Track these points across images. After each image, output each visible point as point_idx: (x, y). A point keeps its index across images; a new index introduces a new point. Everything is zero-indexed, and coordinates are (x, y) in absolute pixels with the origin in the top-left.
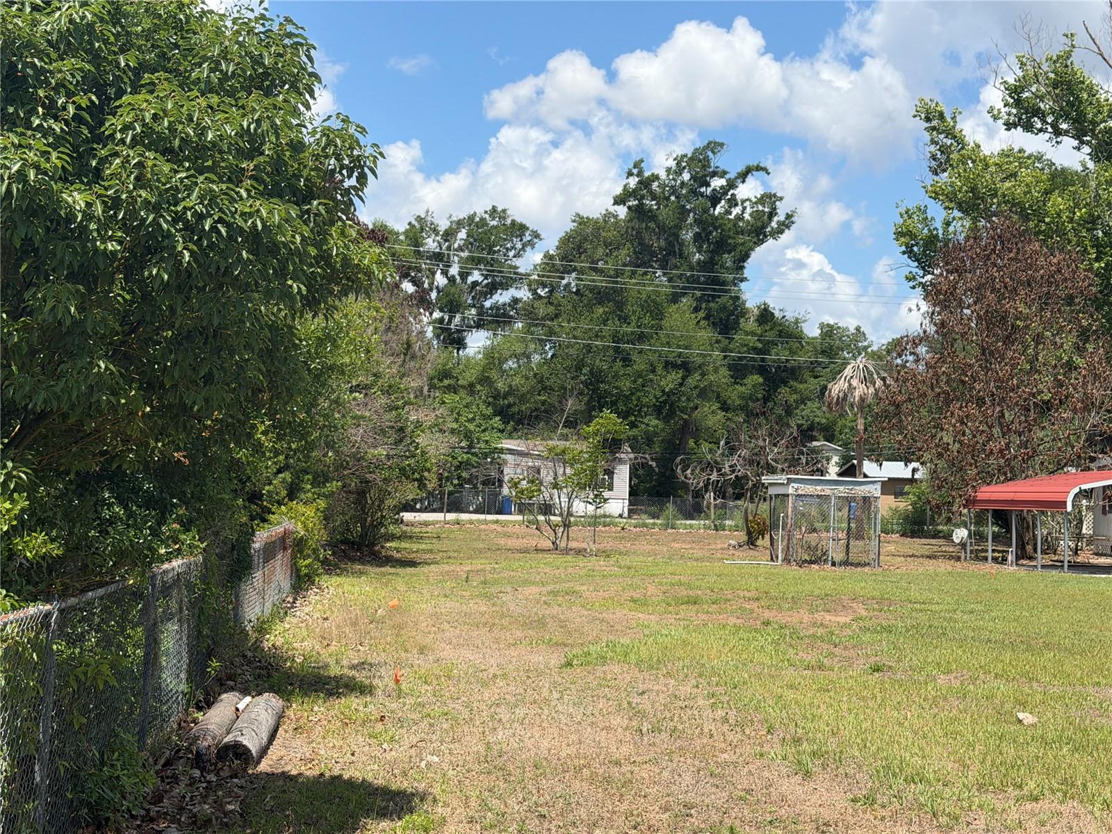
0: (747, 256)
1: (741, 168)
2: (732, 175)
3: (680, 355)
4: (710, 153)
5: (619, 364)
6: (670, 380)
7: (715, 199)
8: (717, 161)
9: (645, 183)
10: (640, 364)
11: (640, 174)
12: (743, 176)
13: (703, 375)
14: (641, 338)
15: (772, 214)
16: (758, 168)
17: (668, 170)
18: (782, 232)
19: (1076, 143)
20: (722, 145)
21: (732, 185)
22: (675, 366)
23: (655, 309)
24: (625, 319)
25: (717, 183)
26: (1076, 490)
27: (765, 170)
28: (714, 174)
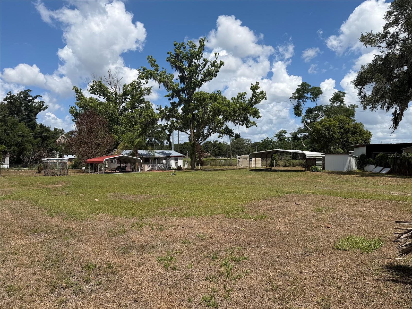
0: (37, 114)
1: (35, 95)
2: (33, 97)
3: (21, 134)
4: (28, 92)
5: (6, 135)
6: (19, 139)
7: (29, 101)
8: (30, 94)
9: (12, 97)
10: (11, 135)
11: (10, 94)
12: (36, 97)
13: (27, 138)
14: (11, 130)
15: (43, 105)
16: (40, 96)
17: (18, 94)
18: (45, 109)
19: (104, 97)
20: (31, 90)
21: (33, 99)
22: (20, 136)
23: (15, 124)
24: (7, 126)
25: (30, 98)
26: (105, 159)
27: (41, 96)
28: (29, 96)
